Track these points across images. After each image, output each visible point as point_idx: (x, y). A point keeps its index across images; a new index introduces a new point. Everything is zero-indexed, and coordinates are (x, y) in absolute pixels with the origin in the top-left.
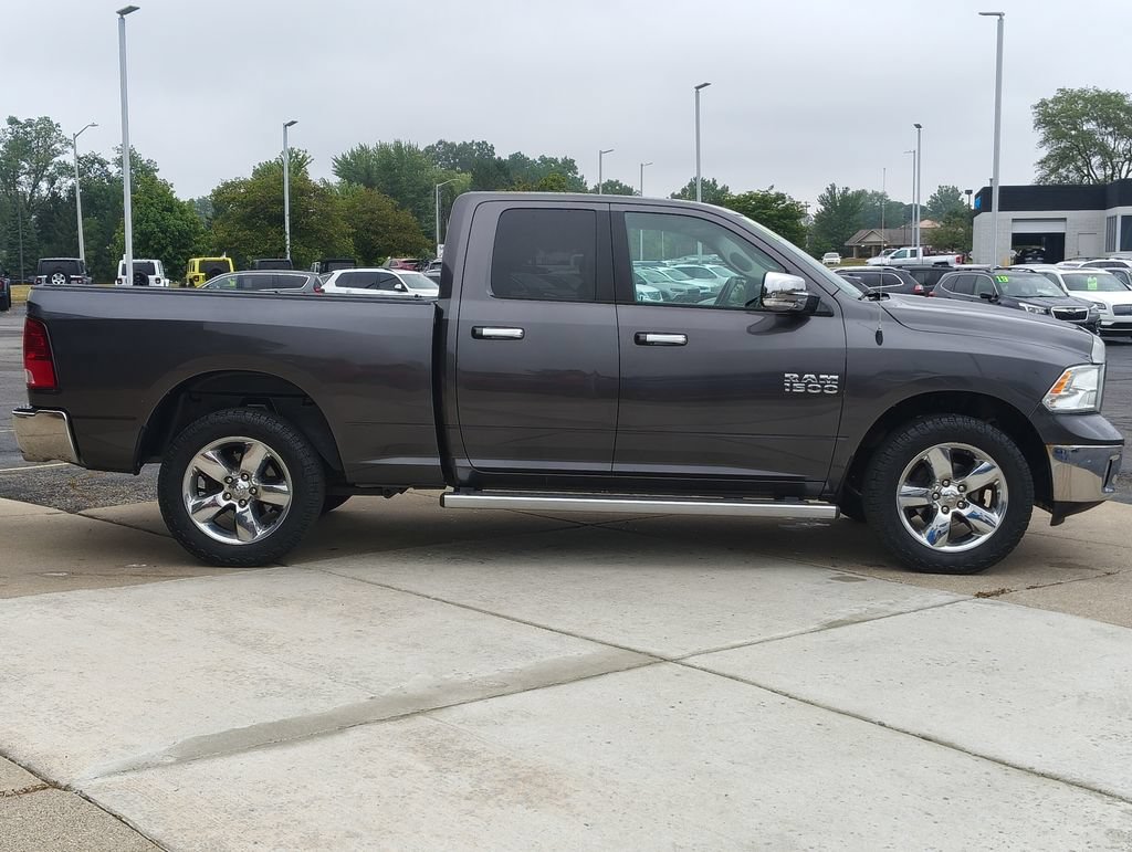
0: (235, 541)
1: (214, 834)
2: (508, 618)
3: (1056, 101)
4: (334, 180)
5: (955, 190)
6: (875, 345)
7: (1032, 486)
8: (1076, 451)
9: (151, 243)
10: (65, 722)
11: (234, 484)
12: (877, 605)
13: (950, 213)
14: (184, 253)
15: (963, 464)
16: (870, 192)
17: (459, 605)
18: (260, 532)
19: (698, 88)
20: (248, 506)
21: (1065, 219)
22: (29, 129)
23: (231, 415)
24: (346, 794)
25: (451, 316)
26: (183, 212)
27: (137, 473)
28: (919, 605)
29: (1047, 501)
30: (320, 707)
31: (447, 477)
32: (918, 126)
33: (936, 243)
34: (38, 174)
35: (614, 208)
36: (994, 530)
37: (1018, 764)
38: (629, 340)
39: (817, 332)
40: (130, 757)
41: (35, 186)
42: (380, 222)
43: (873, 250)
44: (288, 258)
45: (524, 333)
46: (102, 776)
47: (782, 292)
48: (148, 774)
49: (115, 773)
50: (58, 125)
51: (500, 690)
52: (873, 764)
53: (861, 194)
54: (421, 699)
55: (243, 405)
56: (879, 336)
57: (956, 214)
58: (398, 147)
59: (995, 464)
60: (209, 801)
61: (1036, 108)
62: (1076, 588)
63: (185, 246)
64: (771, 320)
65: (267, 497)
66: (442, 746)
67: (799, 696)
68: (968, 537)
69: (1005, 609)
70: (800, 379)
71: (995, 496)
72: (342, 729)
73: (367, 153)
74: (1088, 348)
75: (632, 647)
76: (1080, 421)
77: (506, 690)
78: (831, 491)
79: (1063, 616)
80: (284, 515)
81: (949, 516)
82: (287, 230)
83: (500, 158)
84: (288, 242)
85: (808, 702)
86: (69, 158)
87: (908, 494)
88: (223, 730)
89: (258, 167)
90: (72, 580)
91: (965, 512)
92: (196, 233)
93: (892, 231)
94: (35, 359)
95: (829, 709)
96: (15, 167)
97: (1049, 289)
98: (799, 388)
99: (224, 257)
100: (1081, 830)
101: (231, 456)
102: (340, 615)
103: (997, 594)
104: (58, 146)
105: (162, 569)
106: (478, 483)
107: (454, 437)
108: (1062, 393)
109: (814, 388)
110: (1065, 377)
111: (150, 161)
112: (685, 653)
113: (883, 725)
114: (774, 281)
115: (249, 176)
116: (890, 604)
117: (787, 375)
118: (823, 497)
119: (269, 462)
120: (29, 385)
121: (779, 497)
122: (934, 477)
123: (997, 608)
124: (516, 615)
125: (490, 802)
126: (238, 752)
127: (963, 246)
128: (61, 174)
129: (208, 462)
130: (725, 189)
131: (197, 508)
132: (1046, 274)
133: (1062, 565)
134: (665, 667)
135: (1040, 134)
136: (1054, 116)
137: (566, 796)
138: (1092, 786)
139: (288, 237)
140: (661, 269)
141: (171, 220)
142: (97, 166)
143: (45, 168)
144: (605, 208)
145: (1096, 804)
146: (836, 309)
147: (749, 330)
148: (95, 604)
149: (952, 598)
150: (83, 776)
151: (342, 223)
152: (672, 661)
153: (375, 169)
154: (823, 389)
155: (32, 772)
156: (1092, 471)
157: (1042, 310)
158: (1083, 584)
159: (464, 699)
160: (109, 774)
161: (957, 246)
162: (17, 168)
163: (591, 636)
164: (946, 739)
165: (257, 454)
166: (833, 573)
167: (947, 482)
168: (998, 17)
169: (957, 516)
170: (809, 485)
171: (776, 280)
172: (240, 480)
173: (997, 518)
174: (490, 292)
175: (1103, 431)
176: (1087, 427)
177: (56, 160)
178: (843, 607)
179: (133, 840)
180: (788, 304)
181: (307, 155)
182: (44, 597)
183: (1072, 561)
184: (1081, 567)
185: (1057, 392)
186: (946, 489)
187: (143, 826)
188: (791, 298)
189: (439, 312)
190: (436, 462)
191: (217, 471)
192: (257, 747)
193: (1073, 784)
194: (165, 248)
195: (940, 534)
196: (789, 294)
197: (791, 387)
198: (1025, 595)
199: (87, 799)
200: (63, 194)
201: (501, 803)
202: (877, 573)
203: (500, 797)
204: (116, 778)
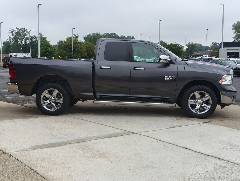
0: (51, 110)
1: (35, 162)
2: (105, 125)
3: (237, 24)
4: (84, 41)
5: (216, 43)
6: (184, 70)
7: (217, 100)
8: (227, 93)
9: (45, 54)
10: (10, 142)
11: (51, 98)
12: (182, 124)
13: (215, 48)
14: (52, 56)
15: (202, 95)
16: (198, 44)
17: (95, 123)
18: (56, 108)
19: (159, 21)
20: (54, 103)
21: (239, 49)
22: (20, 30)
23: (50, 84)
24: (64, 156)
25: (96, 64)
26: (52, 47)
27: (31, 96)
28: (191, 124)
29: (220, 103)
30: (62, 140)
31: (95, 97)
32: (207, 29)
33: (211, 54)
34: (22, 39)
35: (130, 42)
36: (209, 109)
37: (204, 153)
38: (132, 69)
39: (172, 68)
40: (22, 149)
41: (22, 42)
42: (93, 49)
43: (198, 56)
44: (73, 57)
45: (111, 68)
46: (15, 152)
47: (164, 59)
48: (25, 152)
49: (18, 151)
50: (26, 29)
51: (100, 138)
52: (173, 153)
53: (195, 44)
54: (83, 140)
55: (53, 82)
56: (185, 68)
57: (216, 48)
58: (97, 34)
59: (209, 95)
60: (36, 157)
61: (233, 25)
62: (225, 121)
63: (52, 54)
64: (162, 65)
65: (58, 101)
66: (85, 148)
67: (161, 140)
68: (203, 111)
69: (209, 125)
70: (168, 77)
71: (209, 102)
72: (66, 144)
73: (91, 35)
74: (229, 71)
75: (129, 131)
76: (227, 87)
77: (101, 138)
78: (175, 101)
79: (221, 126)
80: (61, 105)
81: (199, 106)
82: (73, 51)
83: (118, 36)
84: (73, 53)
85: (163, 141)
86: (28, 36)
87: (190, 102)
88: (42, 144)
89: (67, 38)
90: (18, 117)
91: (203, 105)
92: (54, 52)
93: (202, 52)
94: (11, 72)
95: (167, 143)
96: (17, 38)
97: (233, 63)
98: (168, 79)
99: (59, 57)
100: (214, 165)
101: (51, 92)
102: (71, 124)
103: (208, 122)
104: (26, 34)
105: (36, 116)
106: (101, 98)
107: (96, 89)
108: (223, 81)
109: (171, 79)
110: (224, 77)
111: (45, 37)
112: (139, 132)
113: (178, 146)
114: (162, 57)
115: (65, 40)
116: (185, 124)
117: (165, 77)
118: (173, 102)
119: (58, 94)
120: (10, 78)
121: (164, 102)
122: (196, 98)
123: (208, 125)
124: (106, 125)
125: (93, 158)
126: (44, 148)
127: (217, 55)
128: (27, 40)
129: (46, 94)
130: (166, 43)
131: (43, 103)
132: (232, 60)
133: (223, 117)
134: (135, 135)
135: (234, 31)
136: (237, 27)
137: (109, 157)
138: (218, 158)
139: (73, 52)
140: (151, 59)
141: (49, 49)
142: (34, 38)
143: (24, 38)
144: (128, 42)
145: (218, 161)
146: (176, 63)
147: (158, 67)
148: (21, 122)
149: (198, 123)
150: (12, 152)
151: (84, 50)
152: (136, 133)
153: (92, 39)
154: (173, 79)
155: (2, 151)
156: (230, 97)
157: (231, 68)
158: (227, 121)
159: (92, 139)
160: (17, 152)
161: (216, 55)
162: (18, 38)
163: (121, 129)
164: (190, 148)
165: (56, 92)
166: (174, 118)
167: (199, 99)
168: (223, 6)
169: (201, 106)
170: (170, 100)
171: (163, 57)
172: (52, 98)
173: (209, 107)
174: (104, 59)
175: (232, 89)
176: (228, 88)
177: (26, 37)
178: (175, 124)
179: (19, 163)
180: (165, 62)
181: (78, 35)
182: (11, 120)
183: (226, 116)
184: (228, 118)
185: (222, 80)
186: (199, 101)
187: (21, 161)
188: (166, 60)
189: (93, 63)
190: (93, 94)
191: (48, 96)
192: (48, 147)
193: (214, 157)
194: (48, 55)
195: (197, 110)
196: (165, 60)
197: (166, 79)
198: (214, 122)
199: (12, 156)
200: (27, 44)
201: (95, 158)
202: (184, 118)
203: (95, 157)
204: (18, 152)
